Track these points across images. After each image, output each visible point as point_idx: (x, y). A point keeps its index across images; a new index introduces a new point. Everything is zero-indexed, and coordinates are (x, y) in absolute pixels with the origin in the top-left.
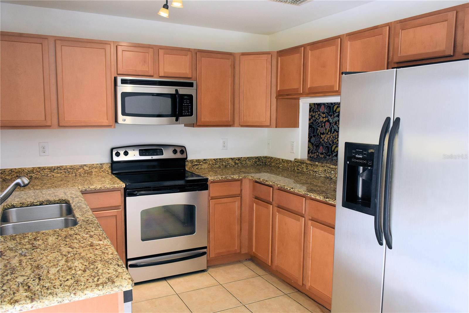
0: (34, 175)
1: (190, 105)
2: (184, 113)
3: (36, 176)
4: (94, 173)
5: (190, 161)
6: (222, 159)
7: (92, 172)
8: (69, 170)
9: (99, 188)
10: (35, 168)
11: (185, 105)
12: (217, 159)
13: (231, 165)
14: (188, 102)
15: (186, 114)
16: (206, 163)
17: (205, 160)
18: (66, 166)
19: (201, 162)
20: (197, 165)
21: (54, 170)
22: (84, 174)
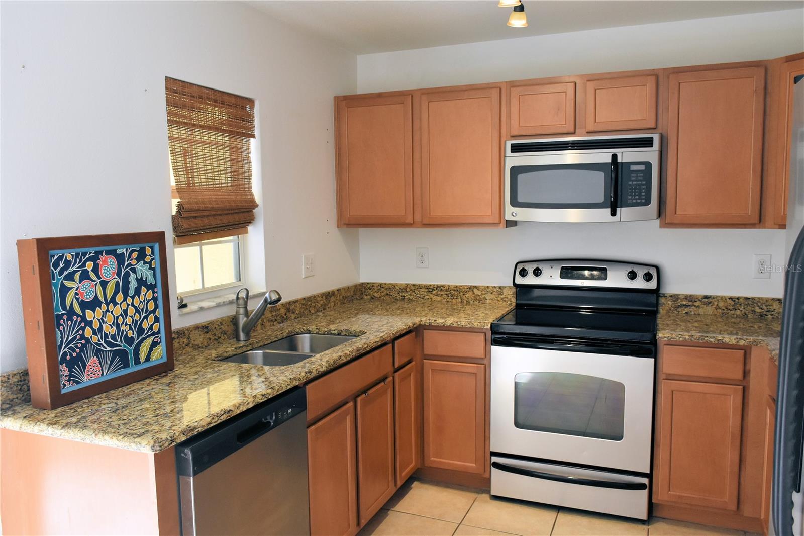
0: (407, 294)
1: (644, 182)
2: (630, 199)
3: (409, 296)
4: (488, 301)
5: (671, 296)
6: (753, 299)
7: (486, 299)
8: (453, 292)
9: (449, 325)
10: (409, 284)
11: (632, 184)
12: (738, 298)
13: (777, 315)
14: (640, 177)
15: (634, 201)
16: (710, 303)
17: (706, 297)
18: (449, 286)
19: (696, 301)
20: (686, 306)
21: (433, 290)
22: (473, 302)
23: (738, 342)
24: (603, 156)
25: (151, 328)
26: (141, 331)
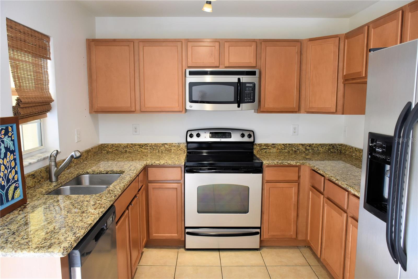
0: (128, 149)
1: (252, 92)
2: (246, 100)
3: (129, 150)
4: (172, 151)
5: (259, 145)
6: (292, 144)
7: (171, 150)
8: (154, 147)
9: (162, 164)
10: (129, 144)
11: (247, 93)
12: (286, 144)
13: (301, 151)
14: (250, 89)
15: (248, 101)
16: (275, 147)
17: (273, 144)
18: (151, 144)
19: (269, 146)
20: (265, 149)
21: (143, 146)
22: (165, 151)
23: (296, 164)
24: (234, 79)
25: (13, 178)
26: (8, 180)
